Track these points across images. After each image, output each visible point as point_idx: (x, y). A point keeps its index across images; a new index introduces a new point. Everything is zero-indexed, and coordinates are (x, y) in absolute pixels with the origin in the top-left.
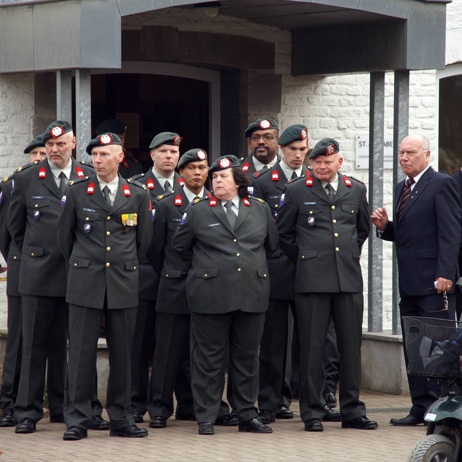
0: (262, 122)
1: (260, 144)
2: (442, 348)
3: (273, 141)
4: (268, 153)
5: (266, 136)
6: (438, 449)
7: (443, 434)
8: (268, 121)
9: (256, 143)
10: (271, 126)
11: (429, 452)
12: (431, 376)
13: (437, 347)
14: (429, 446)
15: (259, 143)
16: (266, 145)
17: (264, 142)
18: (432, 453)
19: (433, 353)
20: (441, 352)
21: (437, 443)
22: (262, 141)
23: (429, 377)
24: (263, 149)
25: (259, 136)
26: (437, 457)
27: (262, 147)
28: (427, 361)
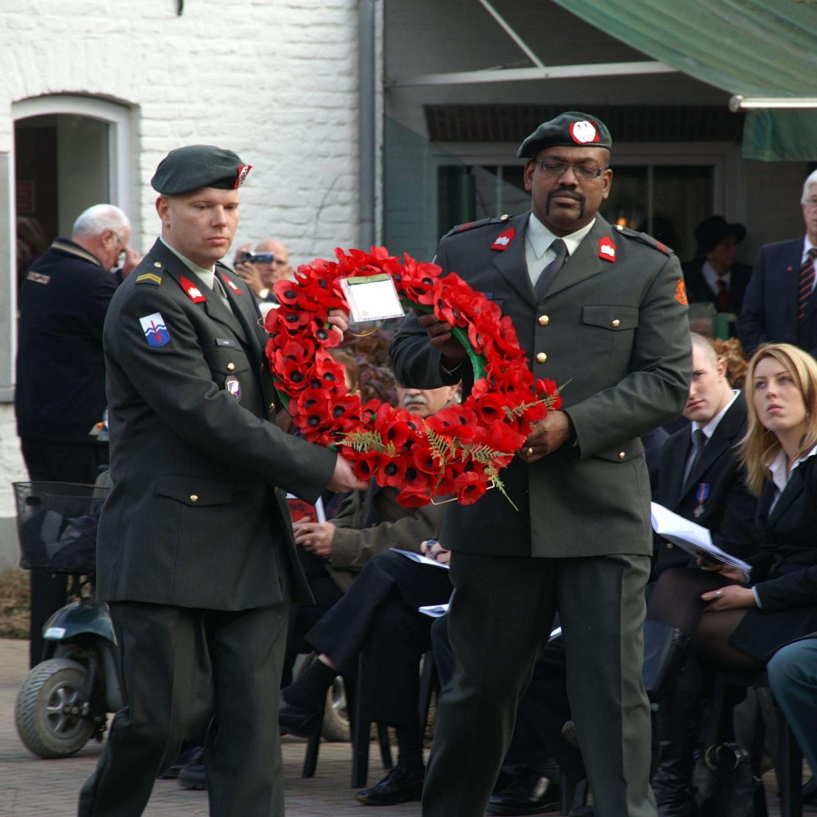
0: (577, 124)
1: (564, 186)
2: (77, 528)
3: (599, 179)
4: (582, 211)
5: (581, 165)
6: (62, 679)
7: (72, 658)
8: (592, 123)
9: (552, 180)
10: (598, 140)
11: (48, 683)
12: (60, 570)
13: (69, 527)
14: (48, 675)
15: (561, 181)
16: (578, 190)
17: (576, 182)
18: (53, 685)
19: (64, 536)
20: (76, 534)
21: (61, 671)
22: (571, 177)
23: (56, 572)
24: (570, 201)
25: (563, 164)
26: (61, 691)
27: (568, 192)
28: (53, 548)
